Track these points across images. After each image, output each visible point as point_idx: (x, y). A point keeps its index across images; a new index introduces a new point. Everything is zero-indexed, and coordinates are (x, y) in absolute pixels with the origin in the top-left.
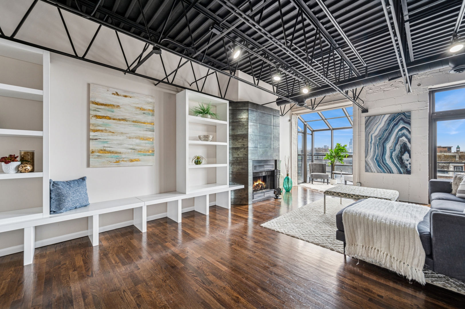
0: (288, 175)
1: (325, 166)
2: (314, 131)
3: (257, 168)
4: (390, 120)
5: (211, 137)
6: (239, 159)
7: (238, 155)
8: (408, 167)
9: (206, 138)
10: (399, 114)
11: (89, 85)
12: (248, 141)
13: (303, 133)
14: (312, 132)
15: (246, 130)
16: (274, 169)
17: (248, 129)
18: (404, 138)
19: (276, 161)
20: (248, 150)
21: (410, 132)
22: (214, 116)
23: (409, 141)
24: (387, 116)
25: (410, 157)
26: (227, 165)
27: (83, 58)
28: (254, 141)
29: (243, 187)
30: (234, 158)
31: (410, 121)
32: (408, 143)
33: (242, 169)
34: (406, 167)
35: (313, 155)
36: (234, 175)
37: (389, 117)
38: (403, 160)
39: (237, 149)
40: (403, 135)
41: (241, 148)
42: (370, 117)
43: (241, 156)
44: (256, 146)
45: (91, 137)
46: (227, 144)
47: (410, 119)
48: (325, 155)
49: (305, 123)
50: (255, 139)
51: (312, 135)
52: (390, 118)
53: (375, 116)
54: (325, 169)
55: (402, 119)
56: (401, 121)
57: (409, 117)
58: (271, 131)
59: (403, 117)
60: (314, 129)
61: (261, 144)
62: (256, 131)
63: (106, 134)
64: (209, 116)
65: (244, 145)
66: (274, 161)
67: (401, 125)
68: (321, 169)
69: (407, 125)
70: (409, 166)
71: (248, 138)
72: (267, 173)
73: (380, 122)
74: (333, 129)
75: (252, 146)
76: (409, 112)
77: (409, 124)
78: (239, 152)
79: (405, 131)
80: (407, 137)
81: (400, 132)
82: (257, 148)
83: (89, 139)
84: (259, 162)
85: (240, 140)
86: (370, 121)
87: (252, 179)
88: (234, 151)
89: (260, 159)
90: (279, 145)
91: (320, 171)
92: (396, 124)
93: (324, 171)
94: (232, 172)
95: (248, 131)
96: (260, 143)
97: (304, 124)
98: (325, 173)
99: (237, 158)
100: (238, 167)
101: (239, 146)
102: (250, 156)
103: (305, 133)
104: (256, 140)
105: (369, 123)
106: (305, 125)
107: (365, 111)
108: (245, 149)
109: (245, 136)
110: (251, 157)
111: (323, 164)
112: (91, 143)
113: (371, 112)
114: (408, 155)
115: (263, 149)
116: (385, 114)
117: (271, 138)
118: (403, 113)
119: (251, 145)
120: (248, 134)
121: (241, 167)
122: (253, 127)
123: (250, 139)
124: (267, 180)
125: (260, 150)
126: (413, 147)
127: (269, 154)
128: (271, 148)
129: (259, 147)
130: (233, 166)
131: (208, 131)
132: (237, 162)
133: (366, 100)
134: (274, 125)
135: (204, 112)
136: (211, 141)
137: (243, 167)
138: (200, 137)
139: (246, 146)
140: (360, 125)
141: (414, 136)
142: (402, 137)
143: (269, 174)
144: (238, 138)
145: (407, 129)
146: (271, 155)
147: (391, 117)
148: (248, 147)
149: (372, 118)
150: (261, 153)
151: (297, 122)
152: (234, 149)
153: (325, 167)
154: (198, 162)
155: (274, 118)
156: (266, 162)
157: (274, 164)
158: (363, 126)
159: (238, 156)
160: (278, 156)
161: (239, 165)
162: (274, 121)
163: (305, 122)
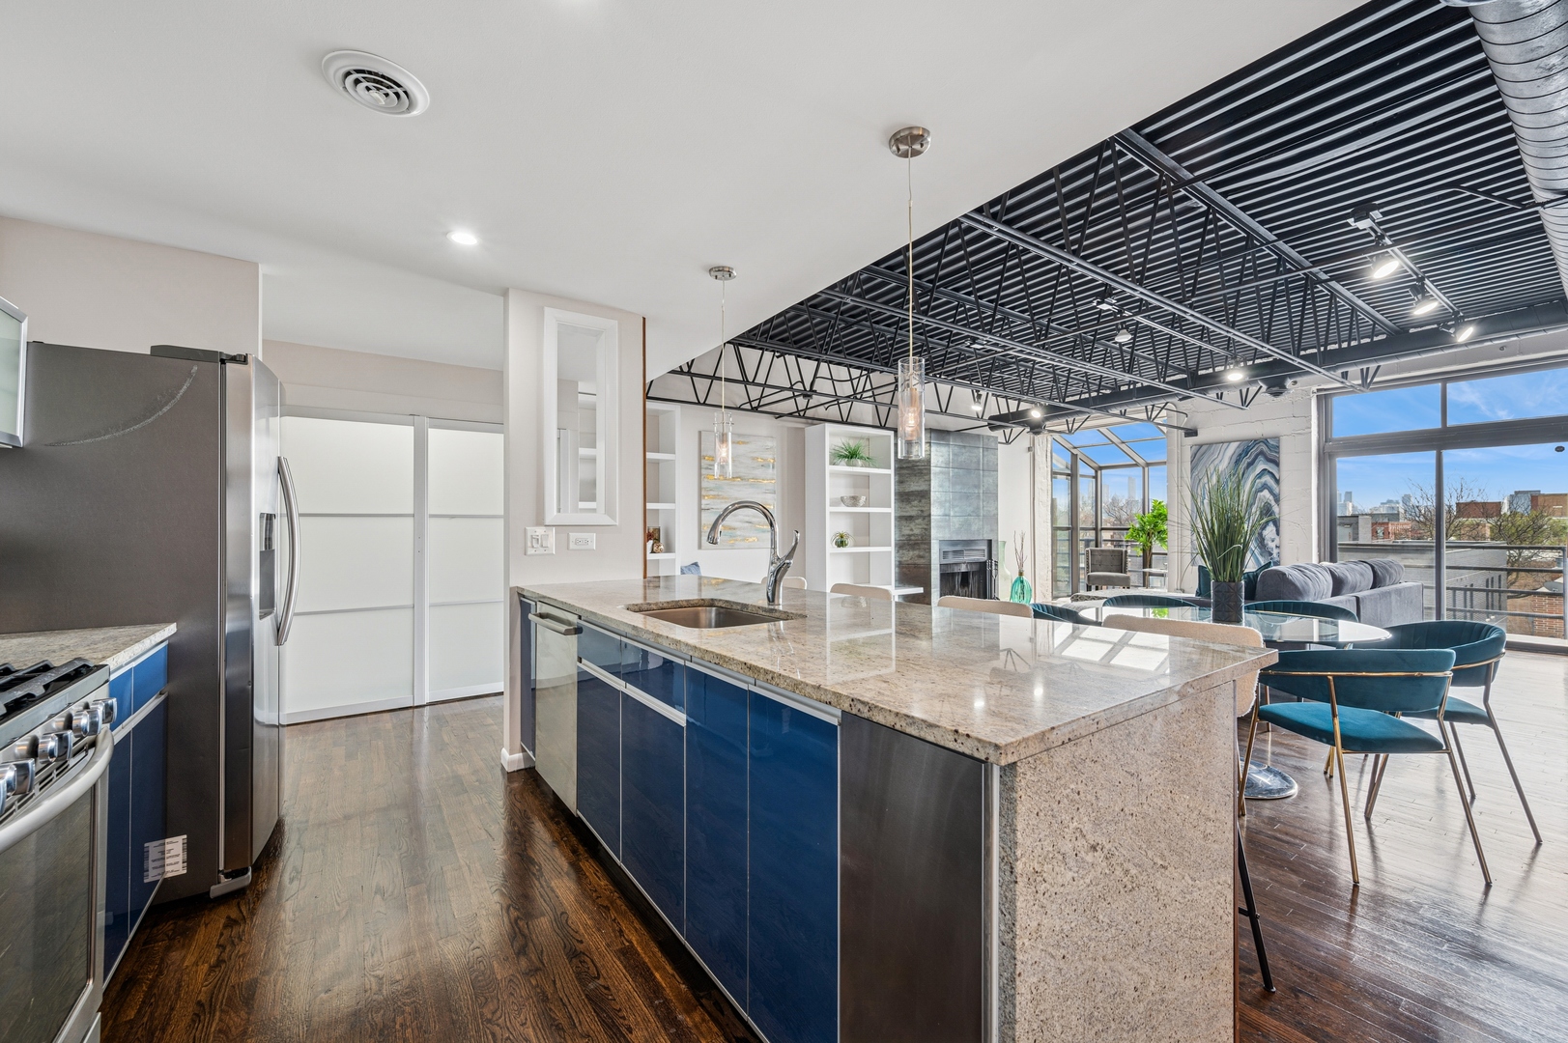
0: (1021, 574)
1: (1126, 555)
2: (1101, 468)
3: (950, 556)
4: (1240, 455)
5: (863, 499)
6: (913, 538)
7: (912, 530)
8: (1275, 555)
9: (854, 501)
10: (1256, 442)
11: (700, 432)
12: (930, 504)
13: (1068, 475)
14: (1096, 472)
15: (927, 483)
16: (985, 558)
17: (930, 480)
18: (1266, 493)
19: (990, 542)
20: (930, 521)
21: (1277, 481)
22: (869, 461)
23: (1277, 500)
24: (1234, 446)
25: (1278, 533)
26: (892, 549)
27: (704, 404)
28: (941, 504)
29: (921, 590)
30: (903, 535)
31: (1279, 458)
32: (1273, 503)
33: (920, 557)
34: (1271, 554)
35: (1099, 527)
36: (903, 567)
37: (1238, 447)
38: (1264, 539)
39: (910, 518)
40: (1265, 486)
41: (918, 517)
42: (1201, 446)
43: (916, 531)
44: (947, 512)
45: (703, 507)
46: (891, 510)
47: (1278, 453)
48: (1128, 529)
49: (1073, 451)
50: (943, 499)
51: (1096, 477)
52: (1239, 451)
53: (1210, 444)
54: (1126, 563)
55: (1262, 453)
56: (1261, 458)
57: (1277, 448)
58: (979, 482)
59: (1264, 448)
60: (1102, 465)
61: (956, 509)
62: (947, 484)
63: (719, 501)
64: (860, 462)
65: (922, 511)
66: (986, 543)
67: (1261, 466)
68: (1116, 563)
69: (1272, 465)
70: (1275, 552)
71: (930, 498)
72: (971, 568)
73: (1220, 457)
74: (1148, 465)
75: (938, 513)
76: (1277, 438)
77: (1277, 464)
78: (912, 525)
79: (1267, 479)
80: (1271, 492)
81: (1258, 481)
82: (949, 516)
83: (701, 510)
84: (954, 543)
85: (915, 503)
86: (1200, 453)
87: (939, 577)
88: (904, 523)
89: (955, 538)
90: (997, 509)
91: (1114, 568)
92: (1250, 464)
93: (1122, 568)
94: (900, 562)
95: (930, 485)
96: (954, 506)
97: (1072, 454)
98: (1125, 572)
99: (909, 536)
100: (911, 553)
101: (913, 513)
102: (934, 533)
103: (1073, 476)
104: (946, 501)
105: (1199, 460)
106: (1074, 456)
107: (1191, 432)
108: (924, 519)
109: (925, 495)
110: (936, 535)
111: (1122, 551)
112: (704, 514)
113: (1203, 436)
114: (1274, 529)
115: (961, 519)
116: (1230, 442)
117: (979, 496)
118: (1265, 441)
119: (936, 511)
120: (930, 490)
121: (916, 552)
122: (941, 476)
123: (934, 501)
124: (971, 581)
125: (955, 520)
126: (1286, 511)
127: (974, 527)
128: (978, 516)
129: (952, 514)
130: (901, 551)
131: (855, 486)
132: (909, 545)
133: (1194, 409)
134: (985, 468)
135: (852, 455)
136: (863, 506)
137: (921, 553)
138: (842, 499)
139: (926, 514)
140: (1181, 462)
141: (1286, 489)
142: (1262, 491)
143: (975, 568)
144: (911, 498)
145: (1272, 473)
146: (978, 530)
147: (1241, 448)
148: (930, 515)
149: (1204, 448)
150: (957, 526)
151: (1049, 451)
152: (903, 519)
153: (1126, 559)
154: (841, 543)
155: (986, 453)
156: (969, 543)
157: (985, 548)
158: (1188, 466)
159: (911, 533)
160: (995, 531)
161: (914, 549)
162: (986, 459)
163: (1075, 448)
